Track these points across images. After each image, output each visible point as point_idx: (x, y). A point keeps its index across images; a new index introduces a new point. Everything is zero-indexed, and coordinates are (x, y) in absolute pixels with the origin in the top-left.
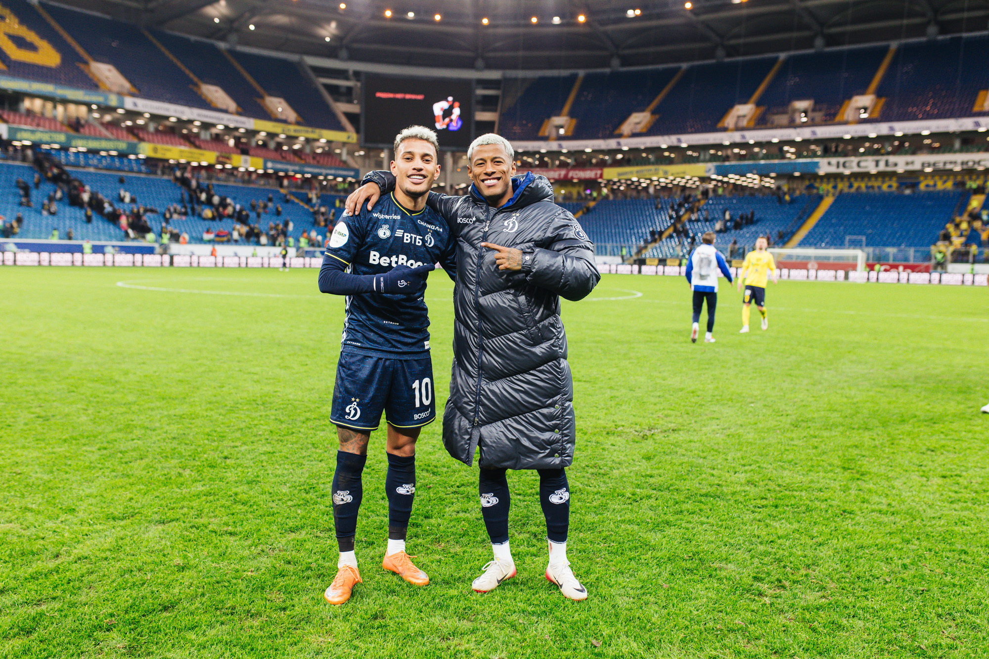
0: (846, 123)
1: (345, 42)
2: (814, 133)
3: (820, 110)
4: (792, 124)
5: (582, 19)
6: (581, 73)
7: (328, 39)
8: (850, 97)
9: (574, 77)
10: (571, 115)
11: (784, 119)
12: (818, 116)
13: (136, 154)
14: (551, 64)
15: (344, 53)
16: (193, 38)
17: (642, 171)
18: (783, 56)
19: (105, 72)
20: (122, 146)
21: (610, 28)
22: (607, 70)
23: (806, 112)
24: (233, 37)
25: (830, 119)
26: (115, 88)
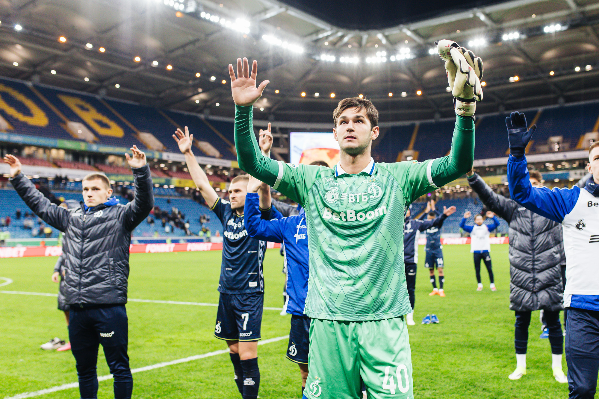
0: (583, 149)
1: (273, 110)
2: (565, 156)
3: (567, 142)
4: (551, 151)
5: (419, 93)
6: (417, 123)
7: (262, 109)
8: (584, 133)
9: (412, 126)
10: (415, 149)
11: (545, 148)
12: (566, 145)
13: (169, 185)
14: (397, 118)
15: (272, 117)
16: (186, 113)
17: (462, 182)
18: (540, 109)
19: (147, 137)
20: (163, 181)
21: (434, 97)
22: (432, 121)
23: (558, 143)
24: (207, 111)
25: (573, 147)
26: (155, 148)
